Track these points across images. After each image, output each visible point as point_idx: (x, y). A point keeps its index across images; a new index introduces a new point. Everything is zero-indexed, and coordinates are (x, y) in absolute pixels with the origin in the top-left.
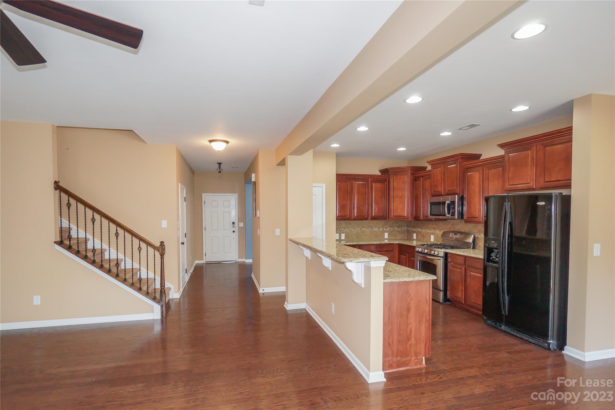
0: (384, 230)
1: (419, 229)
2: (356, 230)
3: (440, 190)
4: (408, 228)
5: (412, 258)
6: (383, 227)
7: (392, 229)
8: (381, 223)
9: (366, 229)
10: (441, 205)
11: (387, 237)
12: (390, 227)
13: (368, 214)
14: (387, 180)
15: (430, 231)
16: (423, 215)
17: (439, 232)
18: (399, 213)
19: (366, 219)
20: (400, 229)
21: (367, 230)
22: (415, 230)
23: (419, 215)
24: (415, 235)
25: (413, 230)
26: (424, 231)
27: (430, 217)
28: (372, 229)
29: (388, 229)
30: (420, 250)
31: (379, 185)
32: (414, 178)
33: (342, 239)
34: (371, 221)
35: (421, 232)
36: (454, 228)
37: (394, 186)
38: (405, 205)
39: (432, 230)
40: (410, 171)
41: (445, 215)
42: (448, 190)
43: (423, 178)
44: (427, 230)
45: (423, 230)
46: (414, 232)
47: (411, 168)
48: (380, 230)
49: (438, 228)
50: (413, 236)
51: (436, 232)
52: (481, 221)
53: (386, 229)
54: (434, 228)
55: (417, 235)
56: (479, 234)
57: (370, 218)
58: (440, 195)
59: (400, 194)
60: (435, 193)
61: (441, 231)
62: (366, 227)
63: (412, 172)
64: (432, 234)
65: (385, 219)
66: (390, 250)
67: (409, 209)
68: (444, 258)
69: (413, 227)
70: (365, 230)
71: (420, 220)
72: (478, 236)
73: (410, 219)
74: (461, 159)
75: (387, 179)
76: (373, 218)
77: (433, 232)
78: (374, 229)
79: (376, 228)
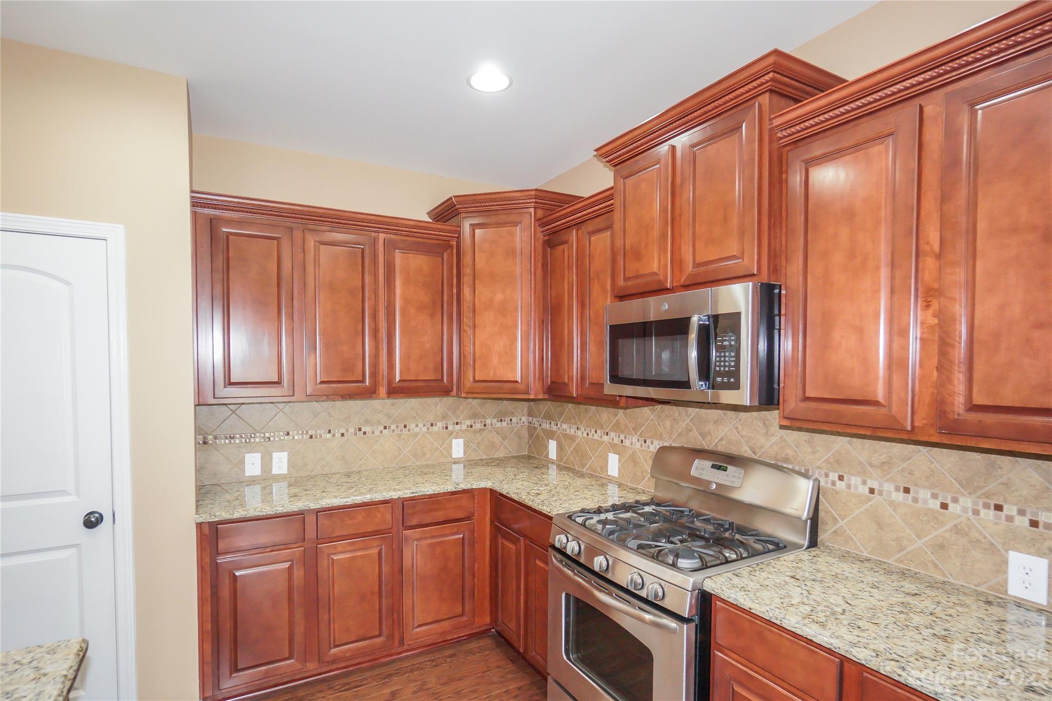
0: (450, 428)
1: (565, 426)
2: (338, 435)
3: (655, 266)
4: (530, 419)
5: (538, 562)
6: (444, 417)
7: (478, 426)
8: (436, 406)
9: (381, 428)
10: (652, 336)
11: (461, 455)
12: (470, 418)
13: (374, 374)
14: (452, 246)
15: (605, 438)
16: (583, 378)
17: (638, 445)
18: (496, 370)
19: (370, 393)
20: (504, 424)
21: (386, 432)
22: (554, 428)
23: (566, 381)
24: (552, 445)
25: (548, 426)
26: (585, 435)
27: (610, 389)
28: (405, 426)
29: (464, 427)
30: (572, 547)
31: (419, 262)
32: (546, 238)
33: (275, 471)
34: (389, 401)
35: (572, 438)
36: (704, 436)
37: (477, 267)
38: (516, 339)
39: (612, 434)
40: (532, 210)
41: (686, 385)
42: (696, 265)
43: (580, 232)
44: (593, 431)
45: (580, 433)
46: (551, 435)
47: (536, 197)
48: (435, 429)
49: (635, 429)
50: (546, 447)
51: (627, 443)
52: (909, 428)
53: (458, 427)
54: (617, 428)
55: (560, 448)
56: (834, 476)
57: (383, 390)
58: (661, 290)
59: (499, 297)
60: (630, 283)
61: (648, 441)
62: (379, 423)
63: (540, 213)
64: (615, 448)
65: (445, 392)
66: (461, 515)
67: (531, 356)
68: (693, 625)
69: (549, 417)
70: (377, 433)
71: (570, 399)
72: (834, 483)
73: (536, 394)
74: (771, 91)
75: (454, 243)
76: (397, 391)
77: (617, 441)
78: (413, 426)
79: (421, 425)
